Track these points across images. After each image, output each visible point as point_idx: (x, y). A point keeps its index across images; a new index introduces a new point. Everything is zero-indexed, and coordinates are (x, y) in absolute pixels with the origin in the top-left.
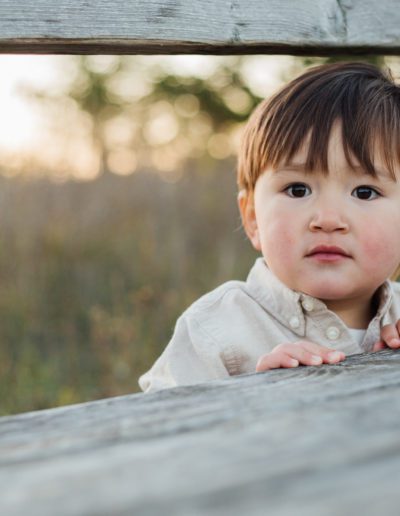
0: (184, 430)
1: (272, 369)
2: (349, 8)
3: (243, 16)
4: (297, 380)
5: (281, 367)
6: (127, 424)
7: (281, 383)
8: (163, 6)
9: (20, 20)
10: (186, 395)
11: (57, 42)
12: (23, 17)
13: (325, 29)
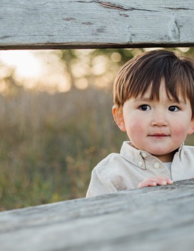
0: (107, 213)
1: (145, 187)
2: (181, 26)
3: (134, 32)
4: (156, 191)
5: (149, 186)
6: (83, 211)
7: (149, 193)
8: (99, 28)
9: (37, 35)
10: (108, 198)
11: (52, 45)
12: (38, 34)
13: (170, 36)
